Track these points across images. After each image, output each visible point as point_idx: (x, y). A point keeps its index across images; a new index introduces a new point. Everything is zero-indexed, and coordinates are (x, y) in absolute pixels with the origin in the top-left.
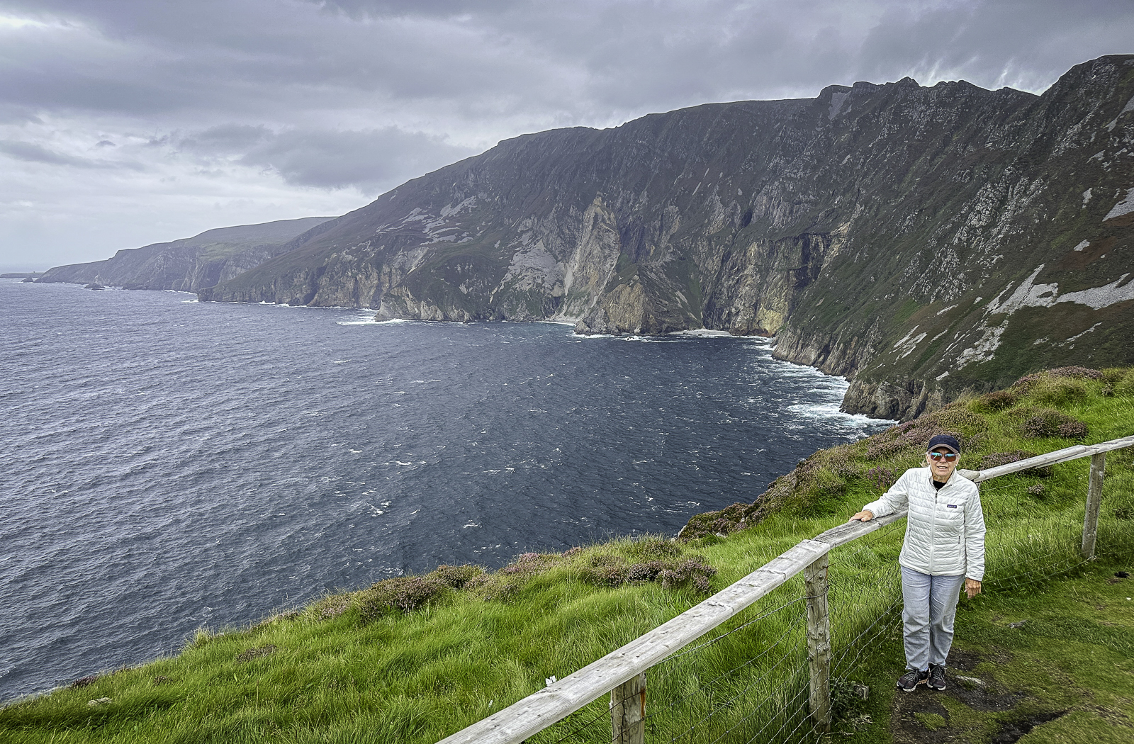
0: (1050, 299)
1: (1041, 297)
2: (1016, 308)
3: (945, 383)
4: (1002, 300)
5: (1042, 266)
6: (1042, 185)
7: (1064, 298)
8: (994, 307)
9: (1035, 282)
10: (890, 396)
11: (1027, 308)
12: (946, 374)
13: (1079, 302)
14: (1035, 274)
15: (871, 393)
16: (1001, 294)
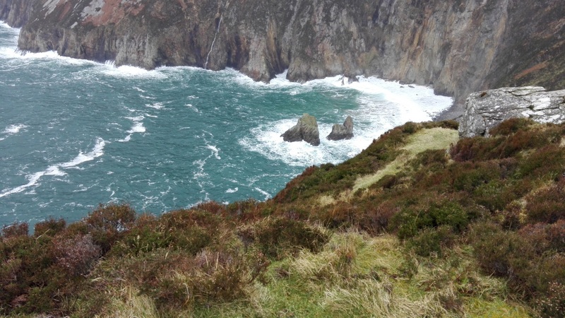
3: (76, 29)
10: (46, 40)
12: (76, 23)
15: (33, 38)
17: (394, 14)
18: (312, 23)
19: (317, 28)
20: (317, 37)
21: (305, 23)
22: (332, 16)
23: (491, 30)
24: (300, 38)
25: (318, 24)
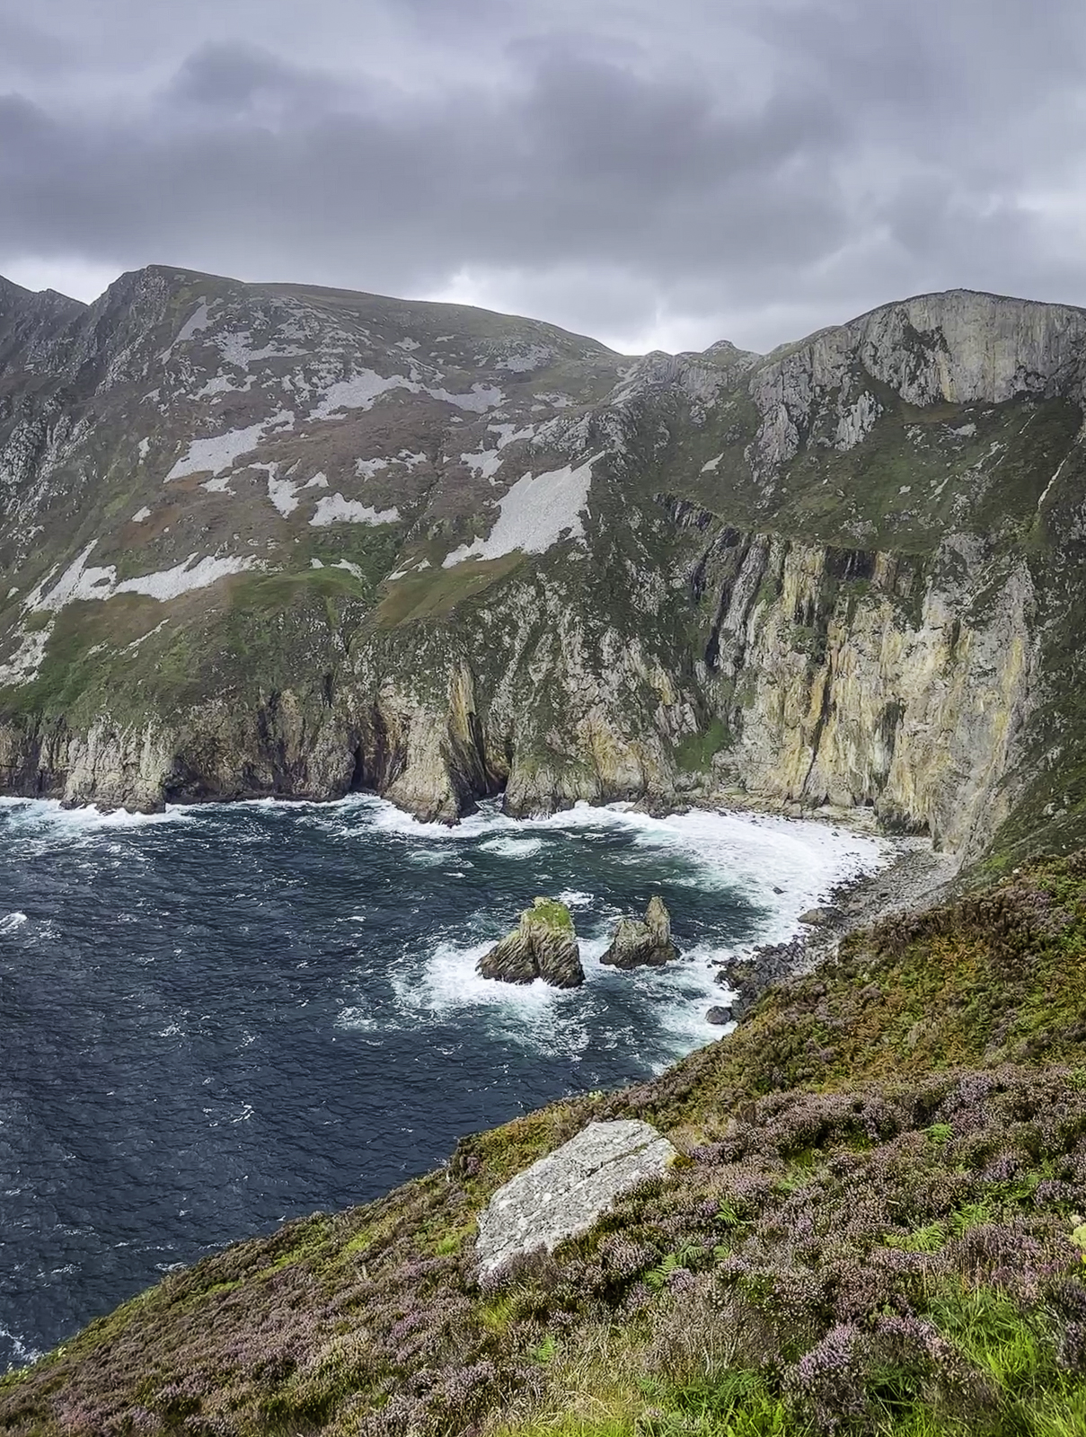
0: (107, 588)
1: (96, 585)
2: (64, 602)
4: (45, 591)
5: (95, 542)
6: (87, 428)
7: (125, 587)
8: (33, 601)
9: (88, 565)
11: (78, 602)
13: (141, 591)
14: (86, 553)
16: (44, 582)
17: (756, 643)
18: (557, 674)
19: (571, 685)
20: (575, 706)
21: (541, 676)
22: (605, 654)
23: (994, 669)
24: (531, 709)
25: (574, 676)
